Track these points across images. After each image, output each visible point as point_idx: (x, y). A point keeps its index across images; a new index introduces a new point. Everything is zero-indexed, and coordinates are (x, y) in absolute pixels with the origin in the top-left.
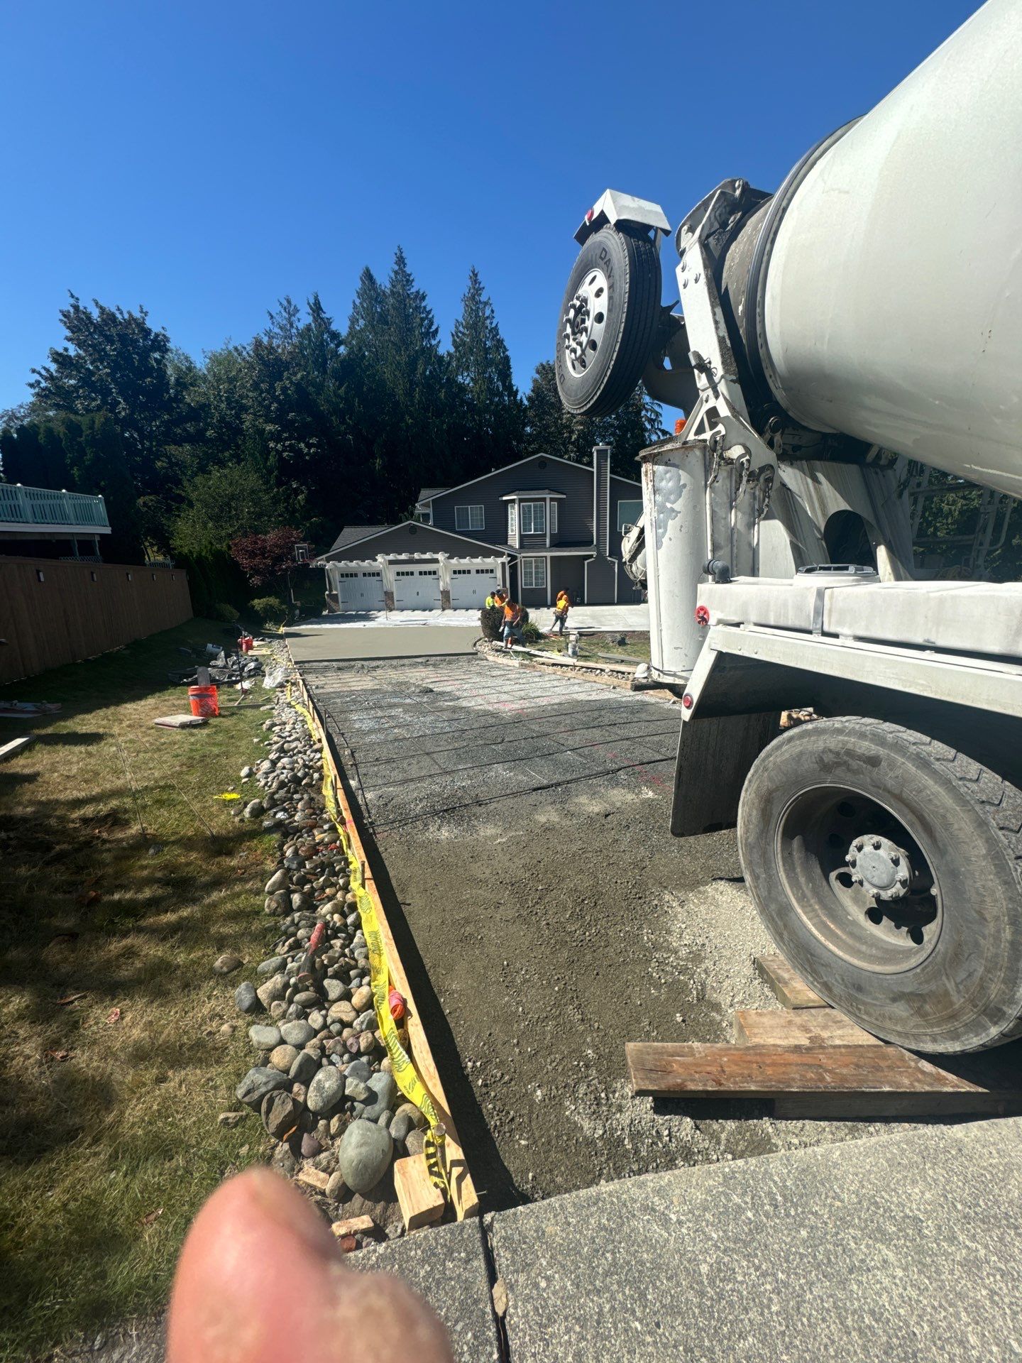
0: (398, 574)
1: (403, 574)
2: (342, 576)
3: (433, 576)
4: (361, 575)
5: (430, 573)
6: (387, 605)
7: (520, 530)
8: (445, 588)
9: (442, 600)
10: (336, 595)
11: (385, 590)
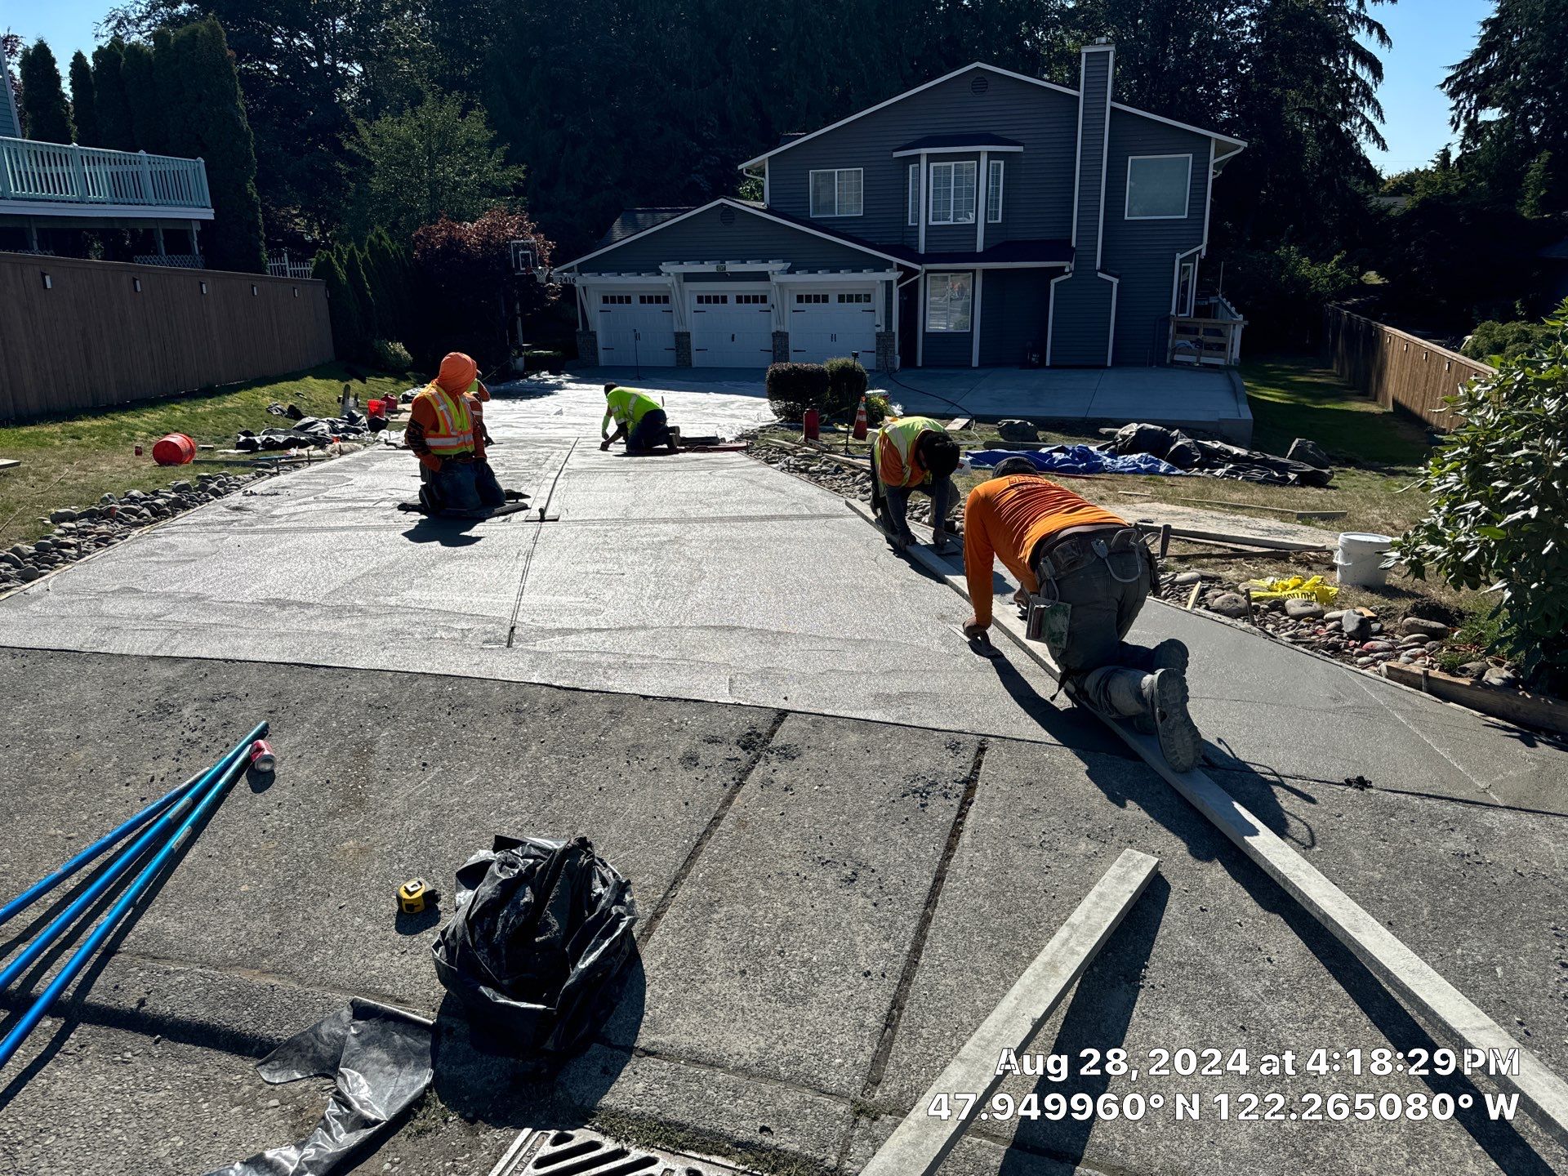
0: (700, 300)
1: (708, 300)
2: (605, 300)
3: (760, 306)
4: (635, 300)
5: (755, 299)
6: (678, 356)
7: (927, 216)
8: (781, 328)
9: (774, 352)
10: (594, 334)
11: (676, 330)
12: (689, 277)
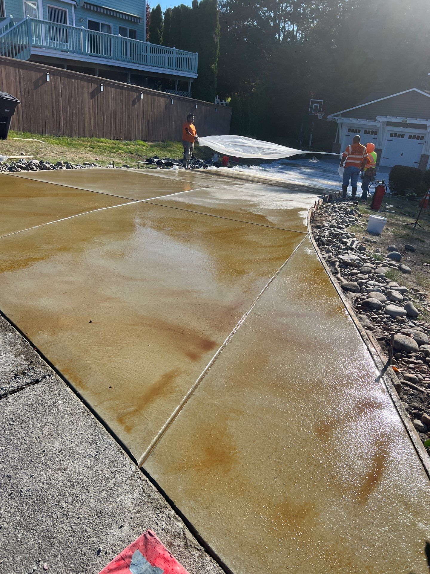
0: (391, 135)
1: (395, 135)
2: (349, 130)
3: (420, 141)
4: (362, 132)
5: (418, 138)
8: (426, 153)
9: (420, 164)
10: (340, 145)
12: (389, 124)
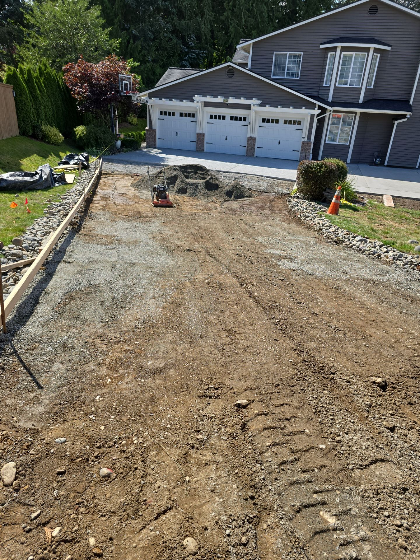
0: (211, 117)
1: (215, 117)
2: (161, 113)
3: (243, 122)
4: (177, 114)
5: (240, 119)
6: (197, 145)
7: (336, 82)
8: (252, 135)
9: (248, 147)
10: (154, 131)
11: (198, 132)
12: (207, 104)
